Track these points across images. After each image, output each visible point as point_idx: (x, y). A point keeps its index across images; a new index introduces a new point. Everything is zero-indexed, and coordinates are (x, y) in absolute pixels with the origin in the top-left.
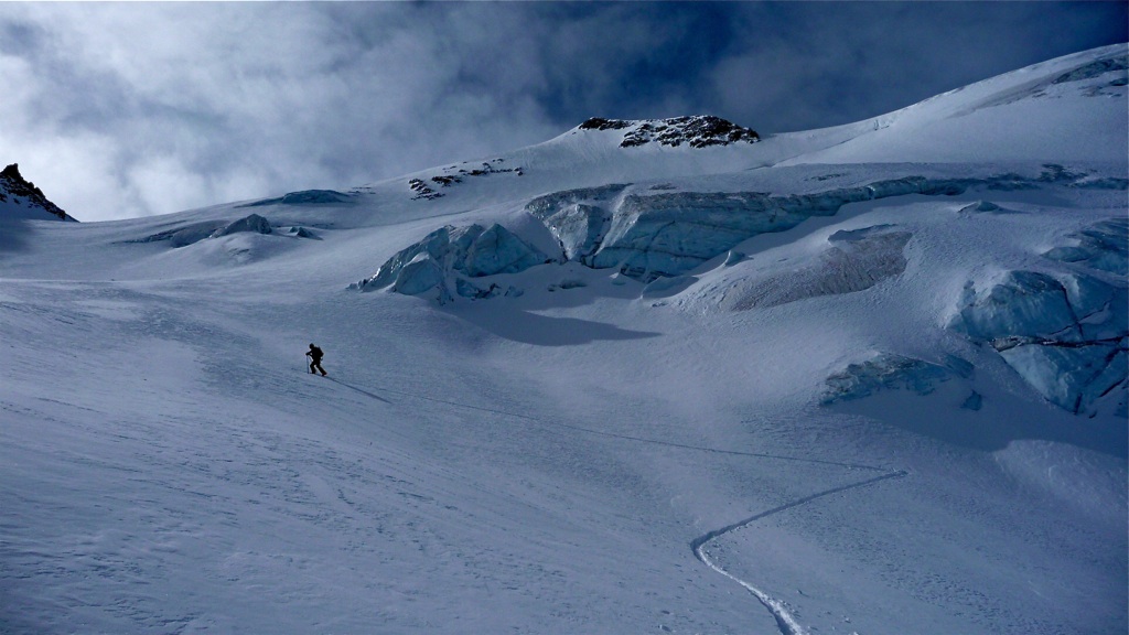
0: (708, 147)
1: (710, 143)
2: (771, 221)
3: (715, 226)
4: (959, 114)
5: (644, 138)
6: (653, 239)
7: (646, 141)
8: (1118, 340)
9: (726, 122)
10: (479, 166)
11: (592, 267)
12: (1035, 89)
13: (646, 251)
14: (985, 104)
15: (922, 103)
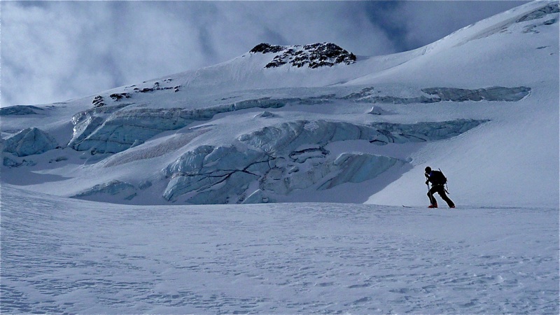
0: (319, 67)
1: (322, 64)
4: (460, 44)
5: (284, 60)
6: (111, 135)
7: (284, 63)
9: (338, 48)
10: (150, 85)
11: (77, 150)
12: (503, 27)
13: (106, 141)
14: (475, 37)
15: (452, 35)
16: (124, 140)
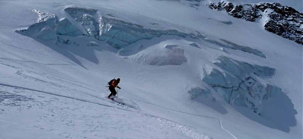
2: (146, 36)
3: (132, 34)
6: (115, 34)
8: (232, 88)
11: (99, 40)
13: (113, 37)
16: (123, 39)
